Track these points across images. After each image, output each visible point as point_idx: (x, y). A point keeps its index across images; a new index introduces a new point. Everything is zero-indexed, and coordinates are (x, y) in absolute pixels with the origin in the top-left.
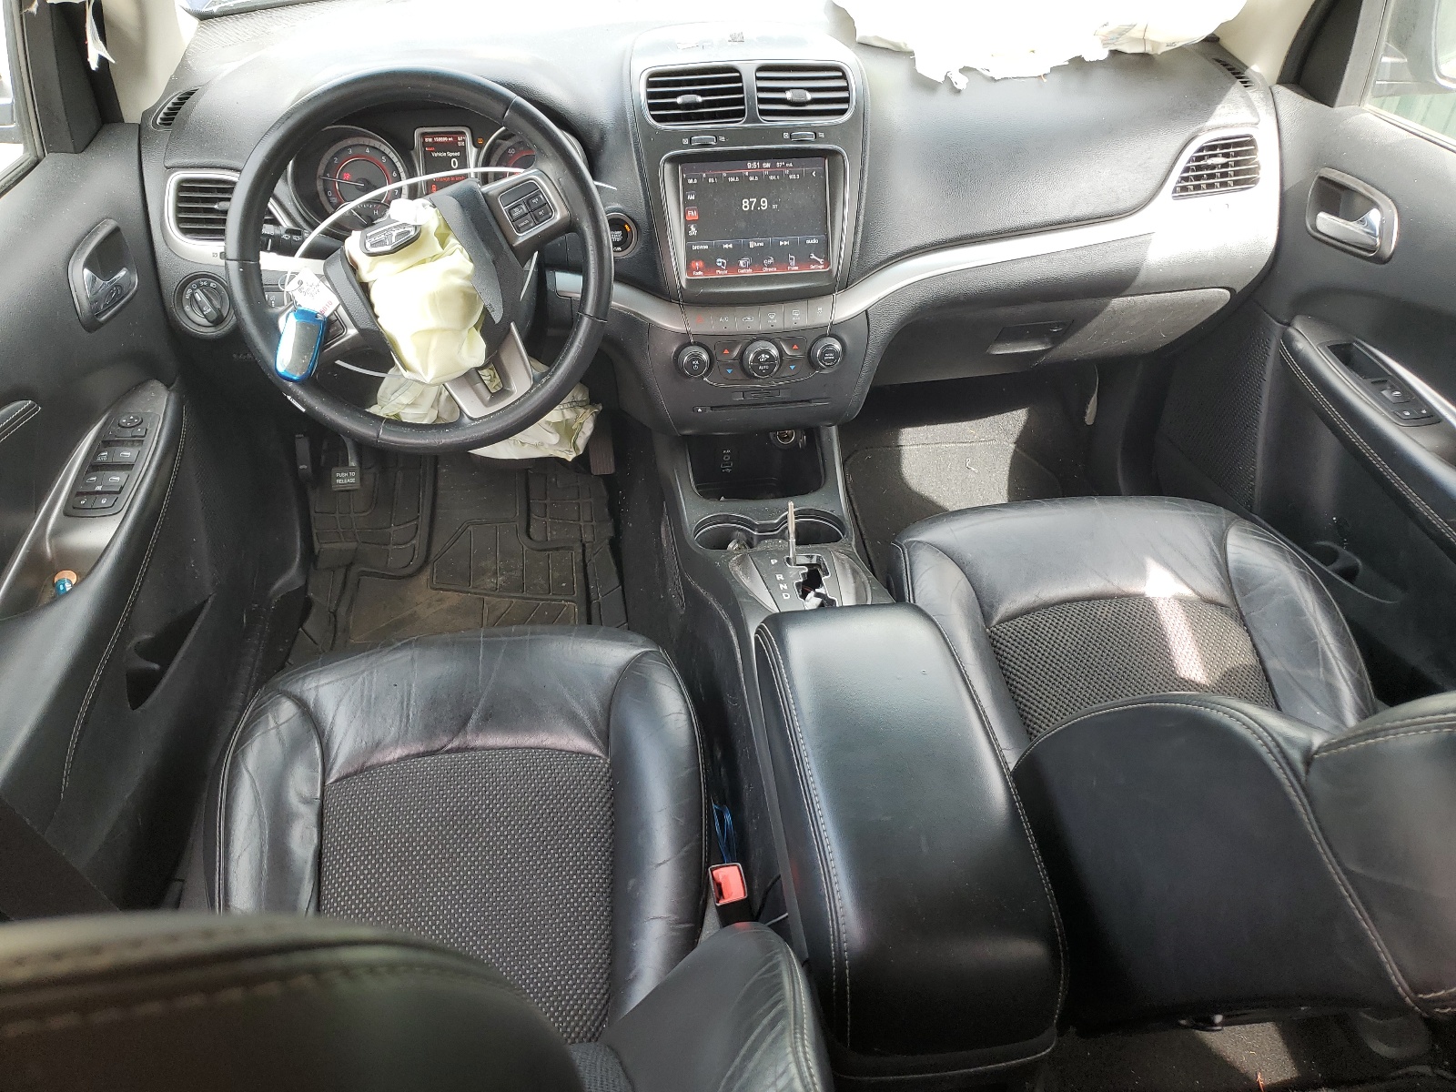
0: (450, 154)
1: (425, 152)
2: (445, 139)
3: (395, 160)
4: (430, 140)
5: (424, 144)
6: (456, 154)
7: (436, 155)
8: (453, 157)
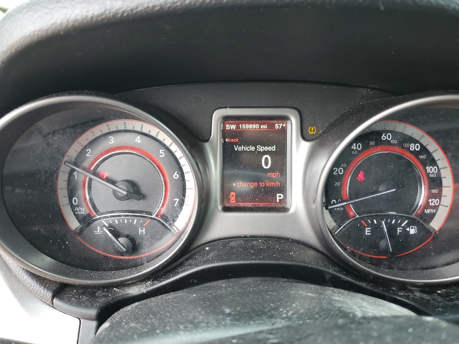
0: (261, 149)
1: (225, 145)
2: (255, 126)
3: (179, 154)
4: (233, 127)
5: (225, 134)
6: (270, 149)
7: (240, 149)
8: (265, 153)
